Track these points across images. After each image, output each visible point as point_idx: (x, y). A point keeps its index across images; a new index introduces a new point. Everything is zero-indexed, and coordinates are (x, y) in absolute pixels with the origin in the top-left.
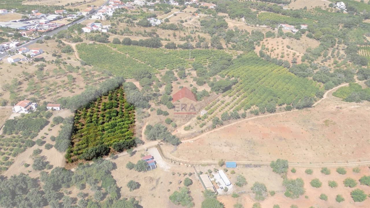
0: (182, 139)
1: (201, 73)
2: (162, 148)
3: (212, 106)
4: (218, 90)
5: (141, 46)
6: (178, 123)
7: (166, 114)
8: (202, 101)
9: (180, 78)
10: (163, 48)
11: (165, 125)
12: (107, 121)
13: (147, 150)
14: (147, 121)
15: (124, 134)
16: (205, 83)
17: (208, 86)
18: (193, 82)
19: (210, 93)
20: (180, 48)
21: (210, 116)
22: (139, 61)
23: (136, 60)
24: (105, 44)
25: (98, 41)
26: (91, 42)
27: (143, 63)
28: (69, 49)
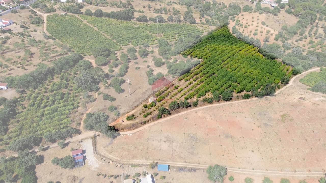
0: (122, 130)
1: (163, 52)
2: (97, 141)
3: (164, 92)
4: (174, 74)
5: (112, 18)
6: (121, 111)
7: (113, 99)
8: (155, 85)
9: (140, 57)
10: (134, 21)
11: (108, 112)
12: (50, 105)
13: (81, 142)
14: (91, 107)
15: (61, 122)
16: (164, 63)
17: (166, 68)
18: (152, 62)
19: (167, 75)
20: (152, 22)
21: (158, 104)
22: (106, 35)
23: (103, 34)
24: (77, 15)
25: (70, 12)
26: (63, 13)
27: (109, 37)
28: (38, 20)
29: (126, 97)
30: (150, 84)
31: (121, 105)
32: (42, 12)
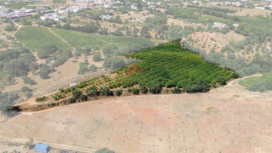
5: (78, 31)
7: (34, 84)
8: (83, 75)
9: (84, 55)
10: (97, 34)
16: (103, 59)
17: (102, 63)
22: (63, 40)
23: (62, 39)
24: (47, 28)
25: (44, 25)
26: (37, 25)
27: (66, 42)
28: (11, 28)
29: (49, 82)
30: (79, 73)
31: (39, 88)
32: (20, 24)
